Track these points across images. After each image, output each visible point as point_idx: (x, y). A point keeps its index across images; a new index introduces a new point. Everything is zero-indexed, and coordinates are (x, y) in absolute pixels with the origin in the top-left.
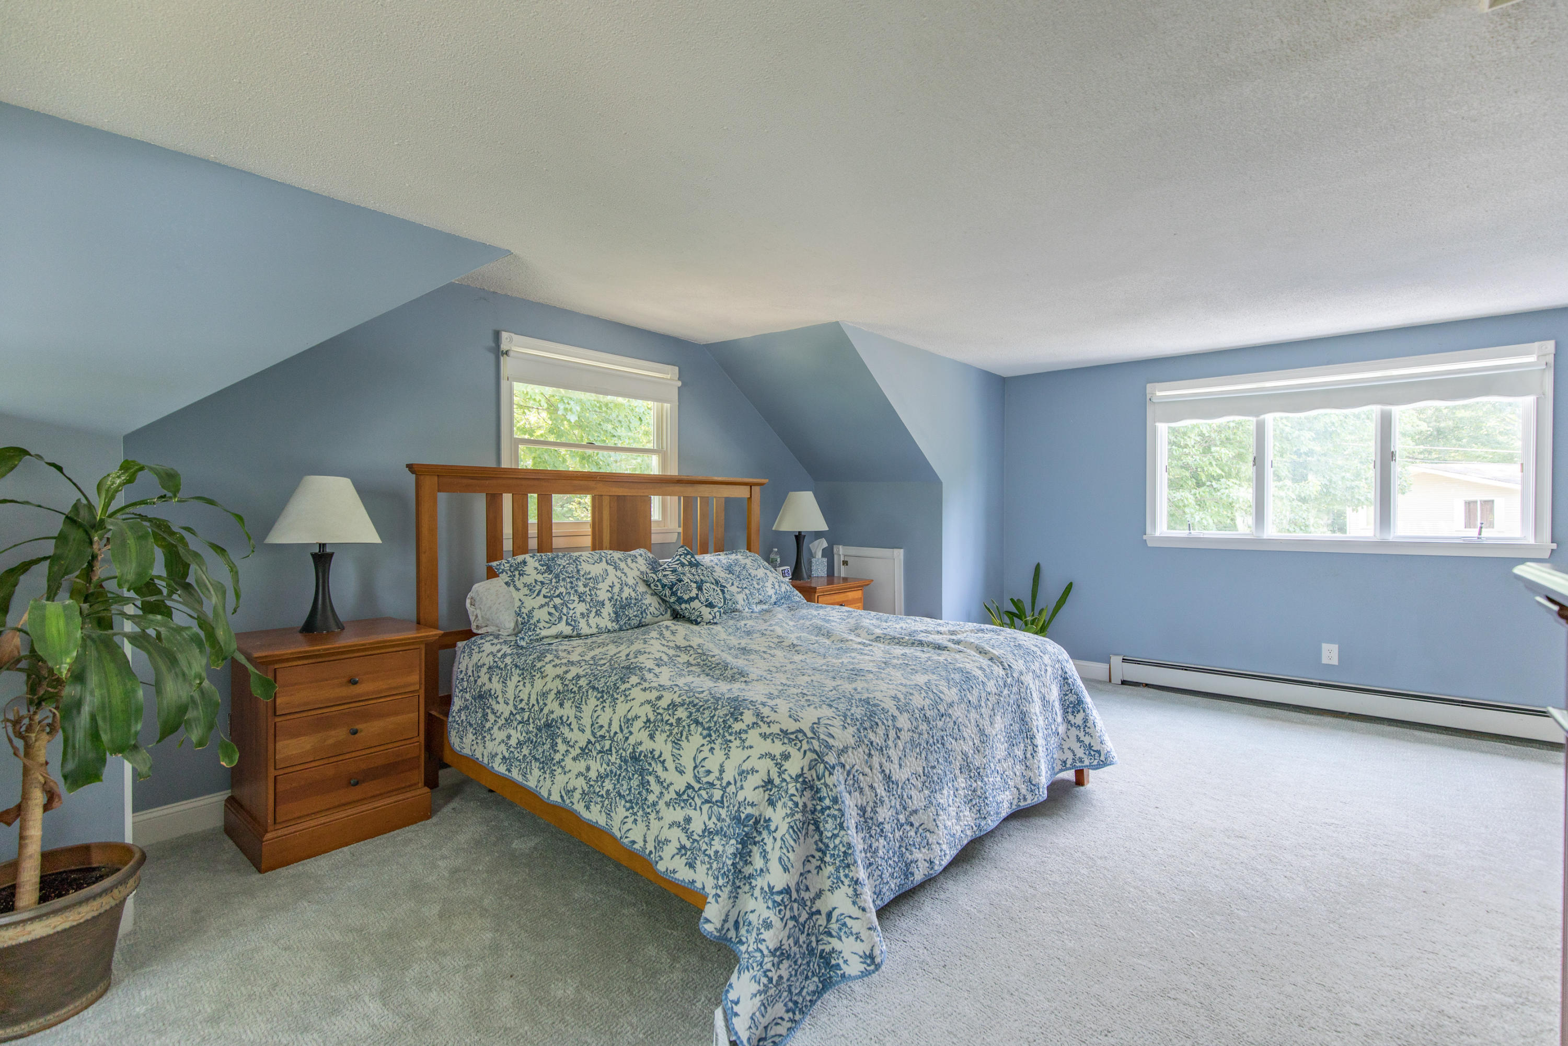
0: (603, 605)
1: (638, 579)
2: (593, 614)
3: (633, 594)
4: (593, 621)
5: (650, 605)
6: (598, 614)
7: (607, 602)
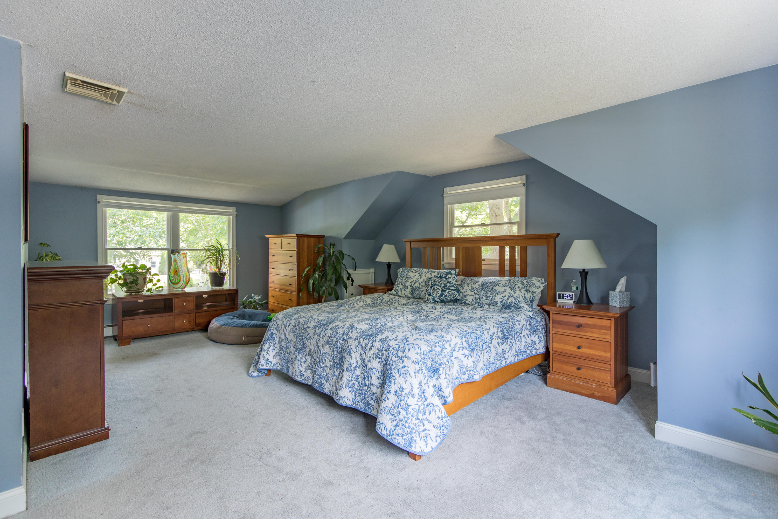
0: (408, 287)
1: (424, 281)
2: (403, 290)
3: (418, 286)
4: (403, 292)
5: (423, 291)
6: (405, 290)
7: (409, 287)
